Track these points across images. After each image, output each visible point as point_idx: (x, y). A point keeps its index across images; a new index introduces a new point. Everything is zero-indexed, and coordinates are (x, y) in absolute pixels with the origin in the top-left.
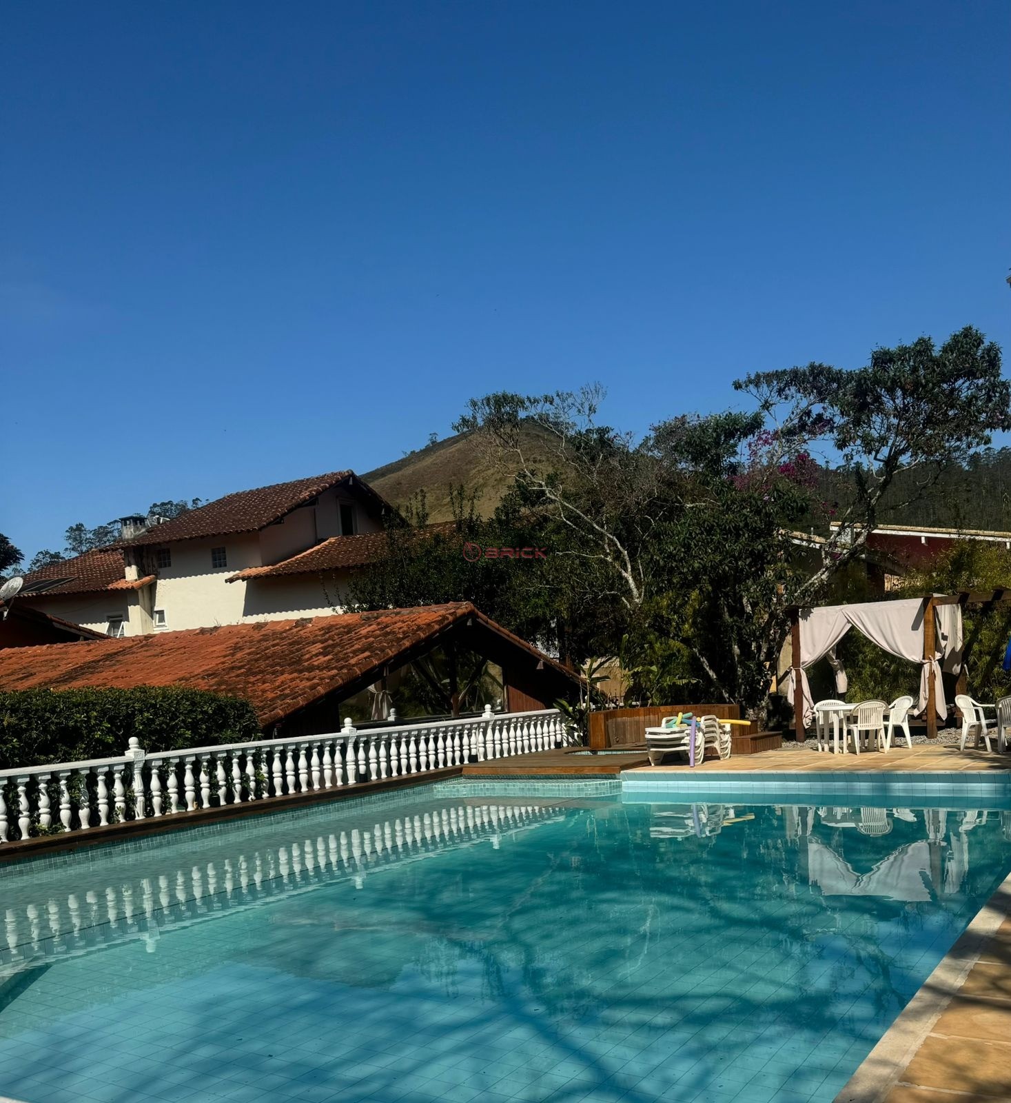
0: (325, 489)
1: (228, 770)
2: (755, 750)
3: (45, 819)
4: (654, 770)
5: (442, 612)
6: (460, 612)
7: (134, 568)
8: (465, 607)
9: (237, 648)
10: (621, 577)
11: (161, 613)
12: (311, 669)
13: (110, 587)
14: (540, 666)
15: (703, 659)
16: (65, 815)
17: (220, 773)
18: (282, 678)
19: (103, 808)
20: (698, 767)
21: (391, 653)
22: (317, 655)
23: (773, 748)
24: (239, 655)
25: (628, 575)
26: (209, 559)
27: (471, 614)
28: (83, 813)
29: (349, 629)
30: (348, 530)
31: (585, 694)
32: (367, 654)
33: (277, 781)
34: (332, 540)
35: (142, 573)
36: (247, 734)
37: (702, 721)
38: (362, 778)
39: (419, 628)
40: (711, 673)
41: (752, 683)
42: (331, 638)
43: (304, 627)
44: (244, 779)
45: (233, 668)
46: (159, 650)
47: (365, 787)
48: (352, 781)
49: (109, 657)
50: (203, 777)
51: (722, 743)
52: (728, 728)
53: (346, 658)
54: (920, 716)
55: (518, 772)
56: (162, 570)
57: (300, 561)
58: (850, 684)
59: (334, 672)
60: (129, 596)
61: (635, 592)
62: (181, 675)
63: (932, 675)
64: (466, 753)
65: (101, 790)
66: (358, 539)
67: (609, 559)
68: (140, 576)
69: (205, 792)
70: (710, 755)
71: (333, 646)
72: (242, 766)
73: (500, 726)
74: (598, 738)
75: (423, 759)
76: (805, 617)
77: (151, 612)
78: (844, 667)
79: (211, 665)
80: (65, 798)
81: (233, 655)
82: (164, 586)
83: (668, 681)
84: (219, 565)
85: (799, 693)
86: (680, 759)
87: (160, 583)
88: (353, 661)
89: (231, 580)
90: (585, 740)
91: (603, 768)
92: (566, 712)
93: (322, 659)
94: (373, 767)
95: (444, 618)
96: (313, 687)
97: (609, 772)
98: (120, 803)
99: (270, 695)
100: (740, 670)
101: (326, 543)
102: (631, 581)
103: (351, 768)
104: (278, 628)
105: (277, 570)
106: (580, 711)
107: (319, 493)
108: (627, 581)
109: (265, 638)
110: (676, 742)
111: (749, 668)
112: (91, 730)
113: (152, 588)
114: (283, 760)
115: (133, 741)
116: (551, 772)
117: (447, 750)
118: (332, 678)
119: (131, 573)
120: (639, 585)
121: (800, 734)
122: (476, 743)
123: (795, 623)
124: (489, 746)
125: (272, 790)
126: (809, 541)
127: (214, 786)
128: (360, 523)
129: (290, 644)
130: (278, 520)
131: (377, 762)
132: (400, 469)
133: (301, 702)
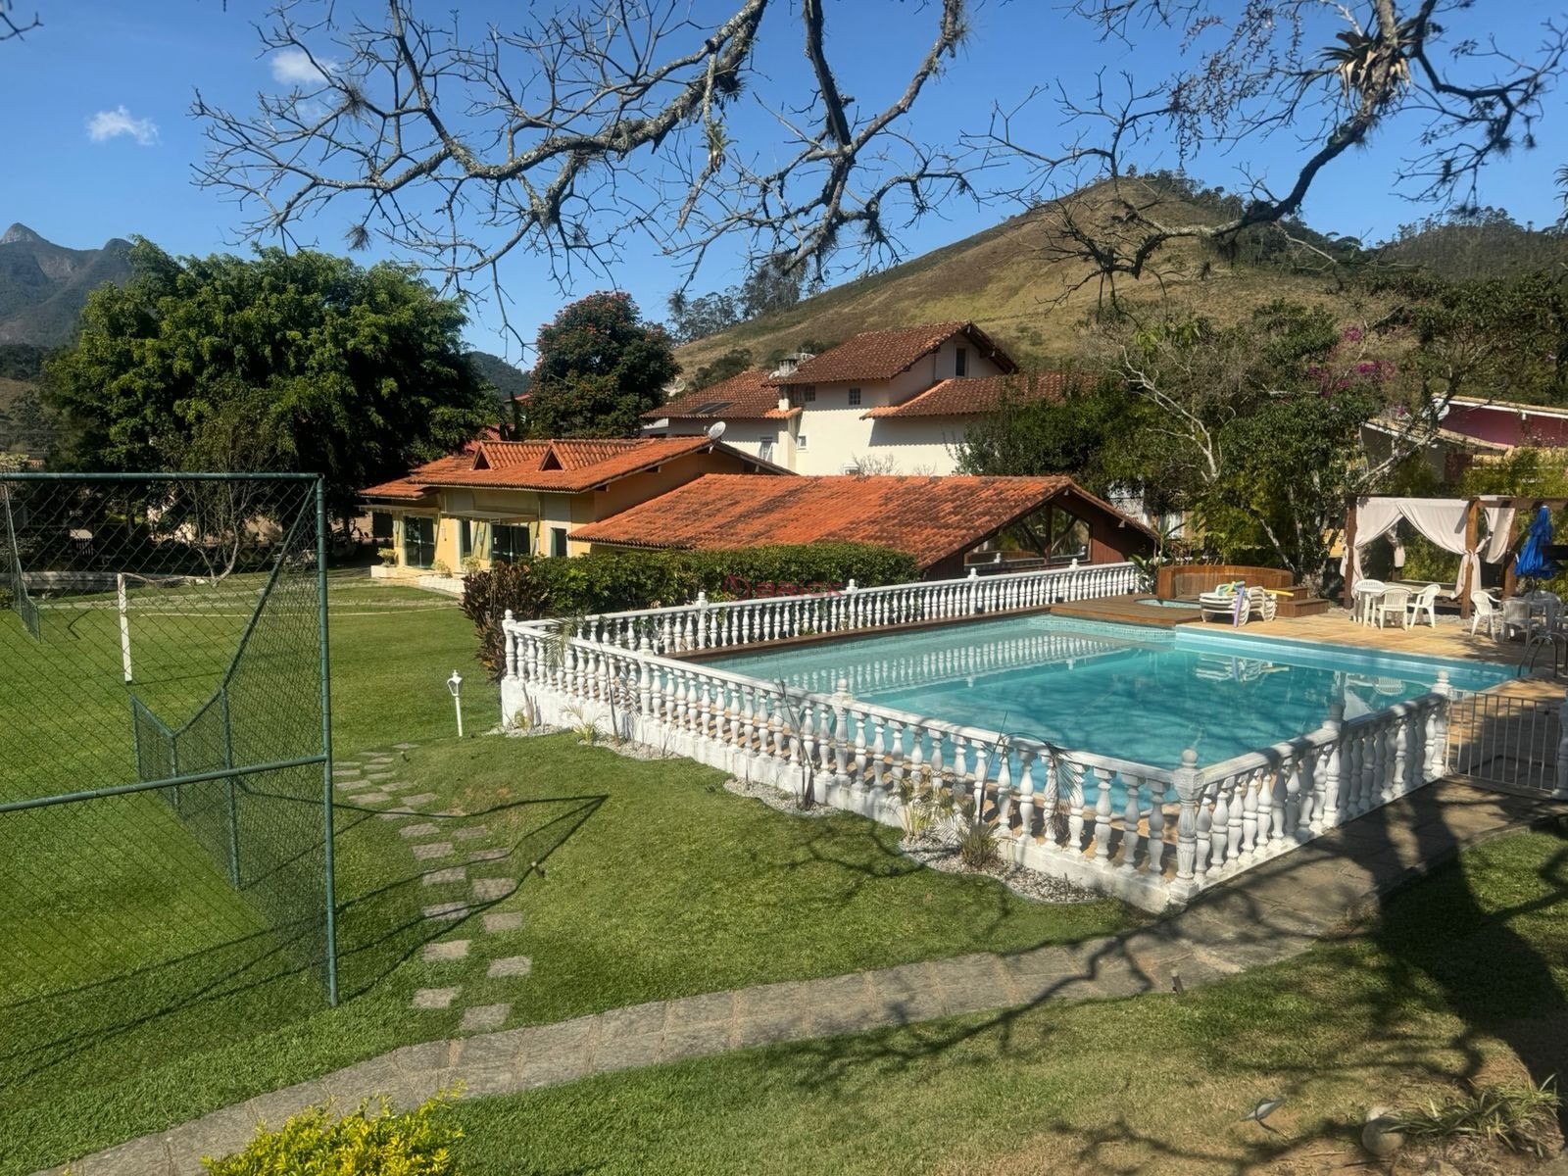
0: (947, 339)
1: (899, 601)
2: (1299, 615)
3: (806, 625)
4: (1204, 626)
5: (1046, 484)
6: (1060, 485)
7: (786, 400)
8: (1064, 480)
9: (888, 499)
10: (1202, 454)
11: (803, 438)
12: (947, 526)
13: (767, 415)
14: (1122, 525)
15: (1269, 529)
16: (815, 624)
17: (895, 603)
18: (926, 532)
19: (834, 621)
20: (1241, 628)
21: (1005, 518)
22: (950, 513)
23: (1318, 612)
24: (890, 506)
25: (1208, 453)
26: (846, 396)
27: (1069, 486)
28: (824, 623)
29: (972, 491)
30: (960, 371)
31: (1158, 549)
32: (987, 518)
33: (927, 610)
34: (947, 382)
35: (792, 405)
36: (911, 577)
37: (1250, 591)
38: (979, 611)
39: (1027, 499)
40: (1275, 541)
41: (1309, 553)
42: (958, 498)
43: (936, 485)
44: (908, 607)
45: (888, 518)
46: (828, 493)
47: (981, 618)
48: (972, 612)
49: (792, 493)
50: (886, 605)
51: (1266, 608)
52: (1274, 597)
53: (971, 520)
54: (1456, 600)
55: (1095, 616)
56: (808, 404)
57: (921, 404)
58: (1408, 559)
59: (964, 532)
60: (780, 423)
61: (1213, 467)
62: (851, 518)
63: (1470, 567)
64: (1054, 595)
65: (834, 610)
66: (970, 384)
67: (1193, 438)
68: (790, 408)
69: (886, 615)
70: (1254, 617)
71: (962, 507)
72: (908, 599)
73: (1083, 575)
74: (1166, 590)
75: (1022, 599)
76: (1363, 503)
77: (796, 437)
78: (1404, 543)
79: (871, 512)
80: (817, 614)
81: (886, 504)
82: (809, 417)
83: (1235, 545)
84: (854, 401)
85: (1350, 568)
86: (1228, 619)
87: (806, 414)
88: (977, 523)
89: (864, 418)
90: (1154, 589)
91: (1162, 621)
92: (1140, 564)
93: (955, 518)
94: (987, 603)
95: (1047, 490)
96: (950, 544)
97: (1167, 623)
98: (842, 619)
99: (921, 547)
100: (1301, 542)
101: (942, 385)
102: (1211, 458)
103: (972, 603)
104: (917, 483)
105: (902, 411)
106: (1152, 566)
107: (942, 343)
108: (1207, 459)
109: (907, 492)
110: (1225, 607)
111: (1309, 541)
112: (831, 574)
113: (798, 417)
114: (931, 596)
115: (852, 581)
116: (1120, 619)
117: (1042, 593)
118: (963, 537)
119: (784, 404)
120: (1217, 463)
121: (1347, 602)
122: (1062, 589)
123: (1353, 508)
124: (1073, 590)
125: (923, 615)
126: (1385, 427)
127: (891, 611)
128: (973, 365)
129: (928, 500)
130: (907, 369)
131: (988, 599)
132: (996, 237)
133: (943, 554)
